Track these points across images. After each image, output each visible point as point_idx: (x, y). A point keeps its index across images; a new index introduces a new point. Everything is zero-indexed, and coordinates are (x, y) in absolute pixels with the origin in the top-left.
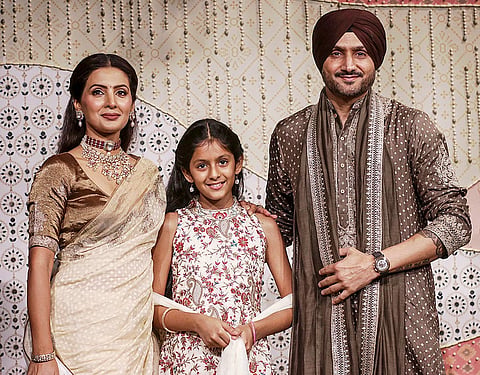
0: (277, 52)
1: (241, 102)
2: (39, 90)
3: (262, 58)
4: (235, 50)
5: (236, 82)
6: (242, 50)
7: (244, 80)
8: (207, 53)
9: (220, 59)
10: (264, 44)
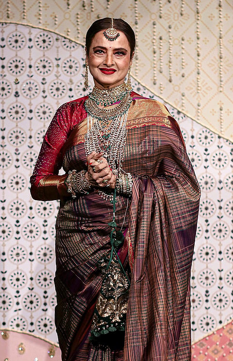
0: (211, 17)
1: (180, 58)
2: (14, 44)
3: (198, 22)
4: (176, 15)
5: (177, 42)
6: (182, 15)
7: (183, 40)
8: (153, 17)
9: (164, 22)
10: (200, 10)
